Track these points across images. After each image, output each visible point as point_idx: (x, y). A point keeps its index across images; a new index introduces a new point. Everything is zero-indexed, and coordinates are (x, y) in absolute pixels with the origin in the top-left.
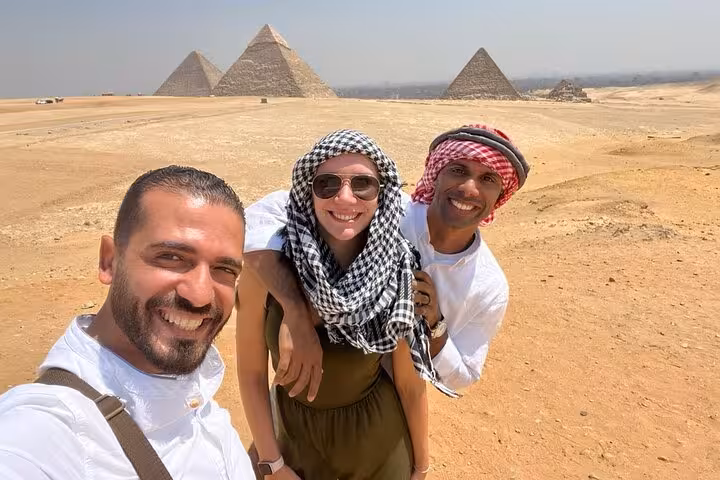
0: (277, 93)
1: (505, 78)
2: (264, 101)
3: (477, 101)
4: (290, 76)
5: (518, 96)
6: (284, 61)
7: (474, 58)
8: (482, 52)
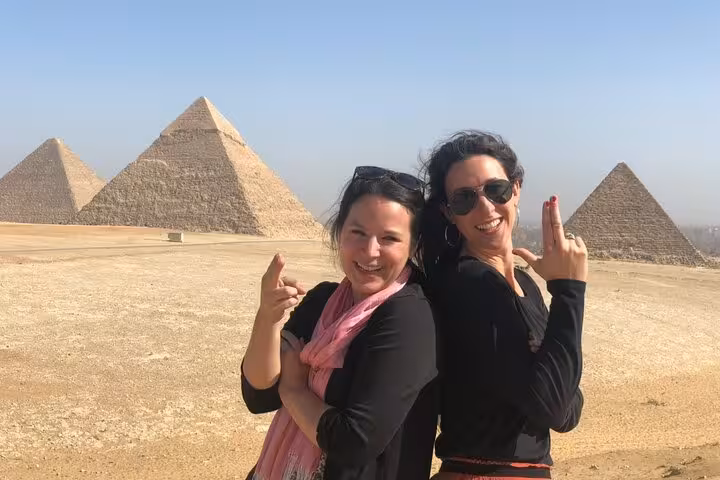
0: (206, 225)
1: (670, 223)
2: (175, 238)
3: (612, 261)
4: (239, 194)
5: (698, 258)
6: (228, 165)
7: (608, 182)
8: (622, 170)
